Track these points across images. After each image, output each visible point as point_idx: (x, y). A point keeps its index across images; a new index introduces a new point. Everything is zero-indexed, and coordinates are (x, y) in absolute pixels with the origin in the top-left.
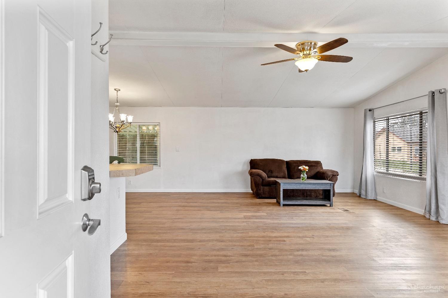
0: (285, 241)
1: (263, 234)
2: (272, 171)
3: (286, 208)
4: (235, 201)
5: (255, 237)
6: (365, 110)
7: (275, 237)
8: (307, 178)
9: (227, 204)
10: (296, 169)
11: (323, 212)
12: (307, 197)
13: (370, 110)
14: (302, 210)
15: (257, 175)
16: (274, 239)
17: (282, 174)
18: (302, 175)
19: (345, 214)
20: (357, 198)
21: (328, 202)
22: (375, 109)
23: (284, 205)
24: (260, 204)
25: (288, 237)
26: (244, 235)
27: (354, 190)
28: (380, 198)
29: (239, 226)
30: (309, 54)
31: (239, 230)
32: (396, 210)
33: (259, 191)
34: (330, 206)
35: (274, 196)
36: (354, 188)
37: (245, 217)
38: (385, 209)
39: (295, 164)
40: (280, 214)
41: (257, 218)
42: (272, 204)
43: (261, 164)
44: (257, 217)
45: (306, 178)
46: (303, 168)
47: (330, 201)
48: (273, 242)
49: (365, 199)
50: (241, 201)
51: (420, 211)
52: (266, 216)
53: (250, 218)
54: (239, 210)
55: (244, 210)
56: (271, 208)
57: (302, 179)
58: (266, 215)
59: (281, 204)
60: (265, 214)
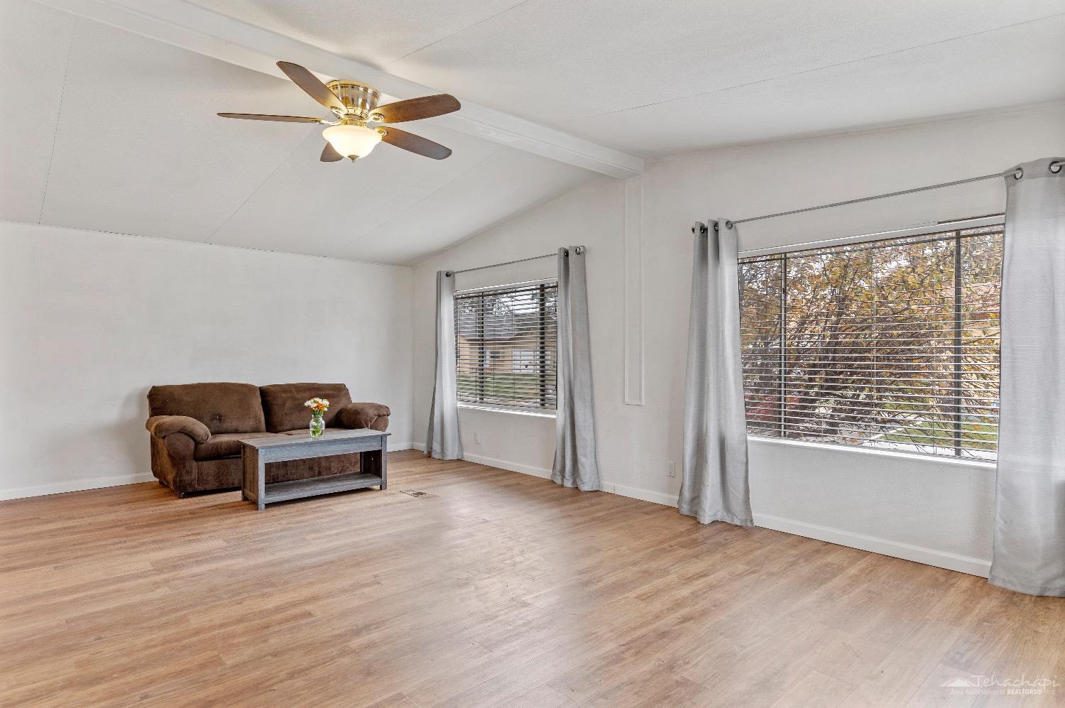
0: (310, 614)
1: (237, 611)
2: (220, 416)
3: (276, 511)
4: (102, 519)
5: (212, 628)
6: (439, 273)
7: (278, 609)
8: (326, 427)
9: (71, 534)
10: (287, 405)
11: (372, 507)
12: (320, 474)
13: (448, 275)
14: (320, 511)
15: (179, 432)
16: (279, 616)
17: (250, 423)
18: (313, 423)
19: (419, 502)
20: (425, 461)
21: (377, 480)
22: (457, 272)
23: (268, 506)
24: (194, 515)
25: (314, 598)
26: (172, 631)
27: (414, 443)
28: (469, 456)
29: (145, 603)
30: (361, 117)
31: (150, 619)
32: (505, 478)
33: (186, 478)
34: (381, 489)
35: (233, 484)
36: (413, 438)
37: (159, 568)
38: (485, 477)
39: (284, 395)
40: (266, 534)
41: (198, 563)
42: (233, 507)
43: (186, 398)
44: (197, 559)
45: (324, 429)
46: (315, 405)
47: (380, 476)
48: (277, 628)
49: (442, 461)
50: (123, 513)
51: (544, 473)
52: (225, 549)
53: (174, 567)
54: (129, 548)
55: (144, 544)
56: (232, 520)
57: (314, 432)
58: (225, 544)
59: (259, 503)
60: (220, 543)
